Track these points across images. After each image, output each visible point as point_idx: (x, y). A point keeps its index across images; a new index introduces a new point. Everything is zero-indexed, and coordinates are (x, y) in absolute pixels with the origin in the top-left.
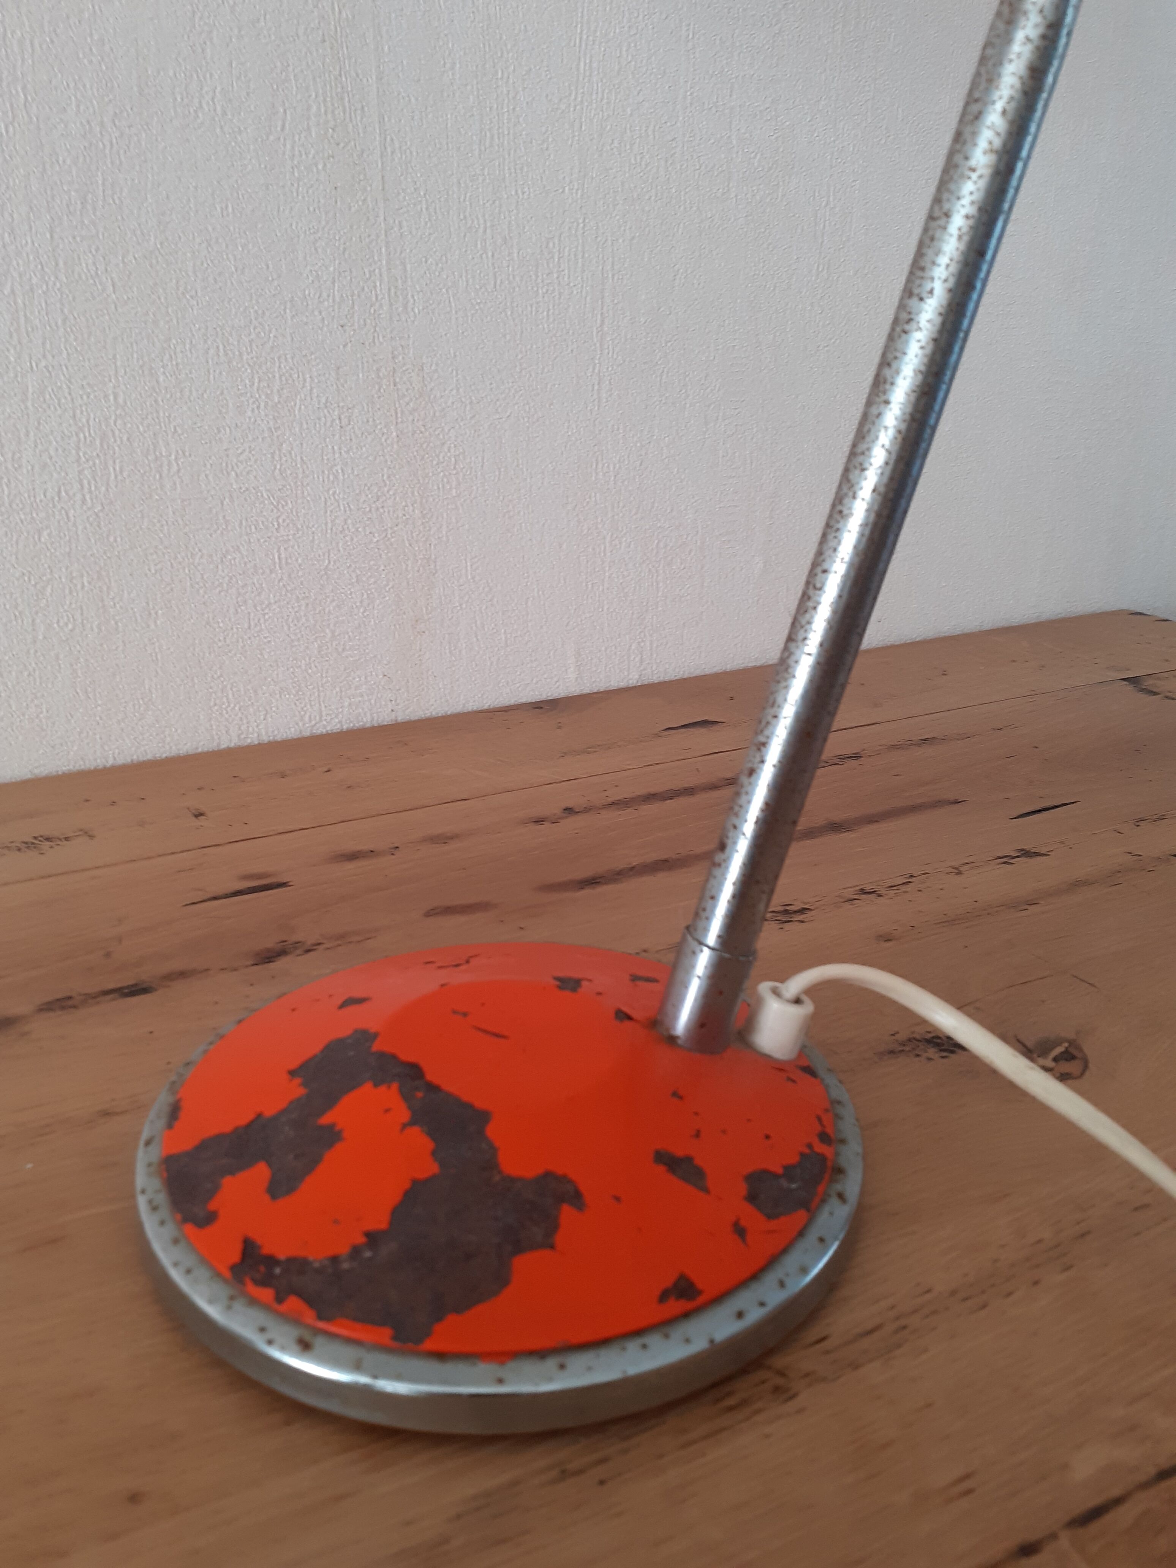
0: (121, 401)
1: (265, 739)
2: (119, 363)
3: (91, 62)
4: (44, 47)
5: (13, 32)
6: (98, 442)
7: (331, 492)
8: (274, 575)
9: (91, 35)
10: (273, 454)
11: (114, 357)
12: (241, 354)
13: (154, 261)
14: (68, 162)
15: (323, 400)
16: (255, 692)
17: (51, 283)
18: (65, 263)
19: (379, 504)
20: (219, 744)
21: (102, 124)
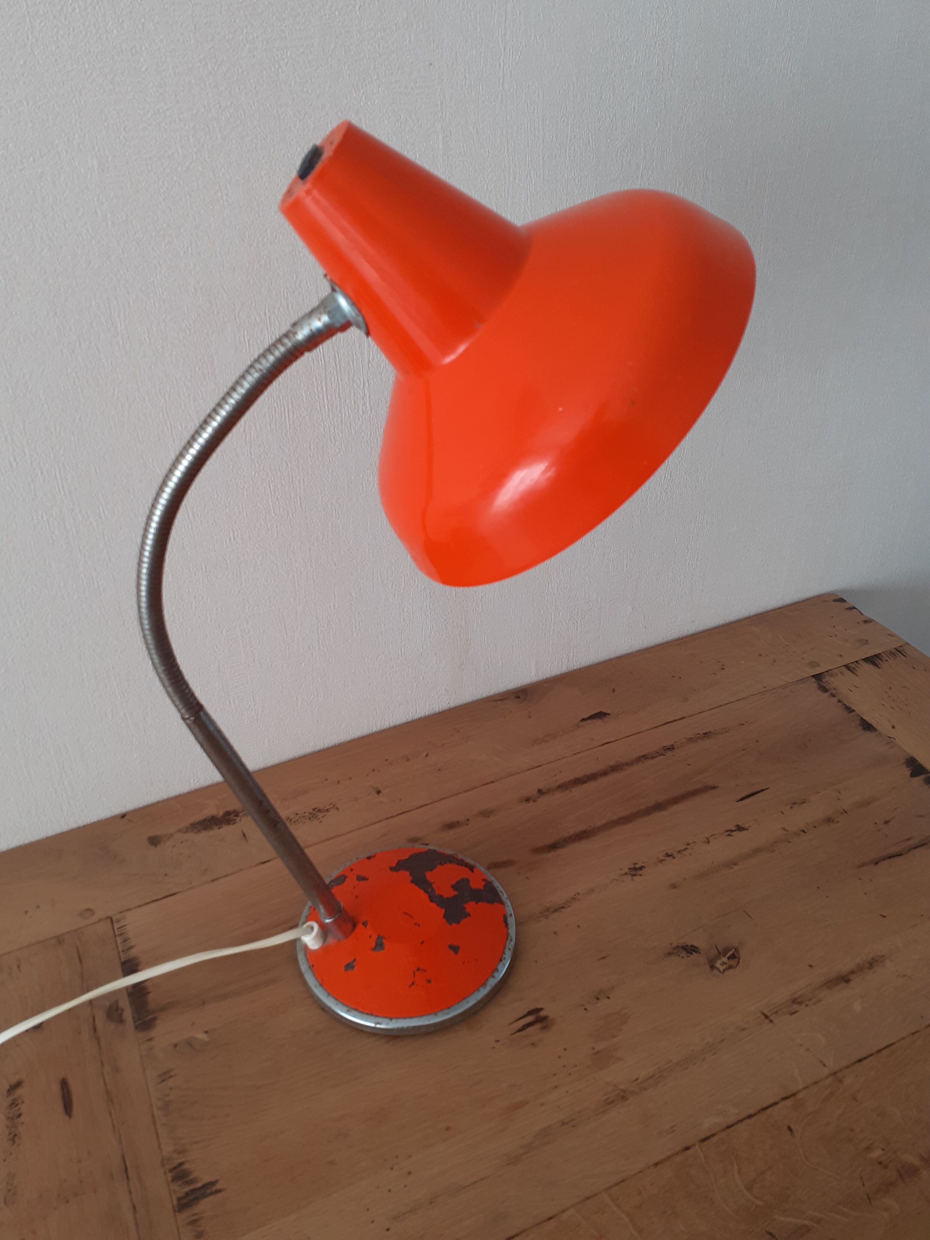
0: (336, 606)
1: (392, 725)
2: (336, 593)
3: (328, 481)
4: (309, 480)
5: (296, 478)
6: (326, 625)
7: (425, 622)
8: (398, 660)
9: (328, 470)
10: (400, 614)
11: (334, 591)
12: (388, 578)
13: (352, 551)
14: (317, 521)
15: (423, 587)
16: (389, 707)
17: (309, 569)
18: (315, 560)
19: (446, 622)
20: (372, 731)
21: (332, 504)
